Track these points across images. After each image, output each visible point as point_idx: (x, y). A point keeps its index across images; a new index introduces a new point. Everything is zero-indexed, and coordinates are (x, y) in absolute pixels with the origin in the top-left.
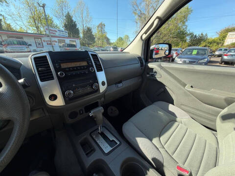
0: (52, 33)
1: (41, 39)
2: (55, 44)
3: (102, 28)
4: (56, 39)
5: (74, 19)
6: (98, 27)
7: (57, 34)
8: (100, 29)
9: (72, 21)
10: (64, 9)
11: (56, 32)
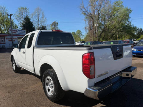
0: (14, 32)
1: (5, 37)
2: (15, 41)
3: (55, 26)
4: (16, 37)
5: (31, 20)
6: (52, 25)
7: (17, 33)
8: (53, 26)
9: (30, 22)
10: (24, 13)
11: (17, 31)
